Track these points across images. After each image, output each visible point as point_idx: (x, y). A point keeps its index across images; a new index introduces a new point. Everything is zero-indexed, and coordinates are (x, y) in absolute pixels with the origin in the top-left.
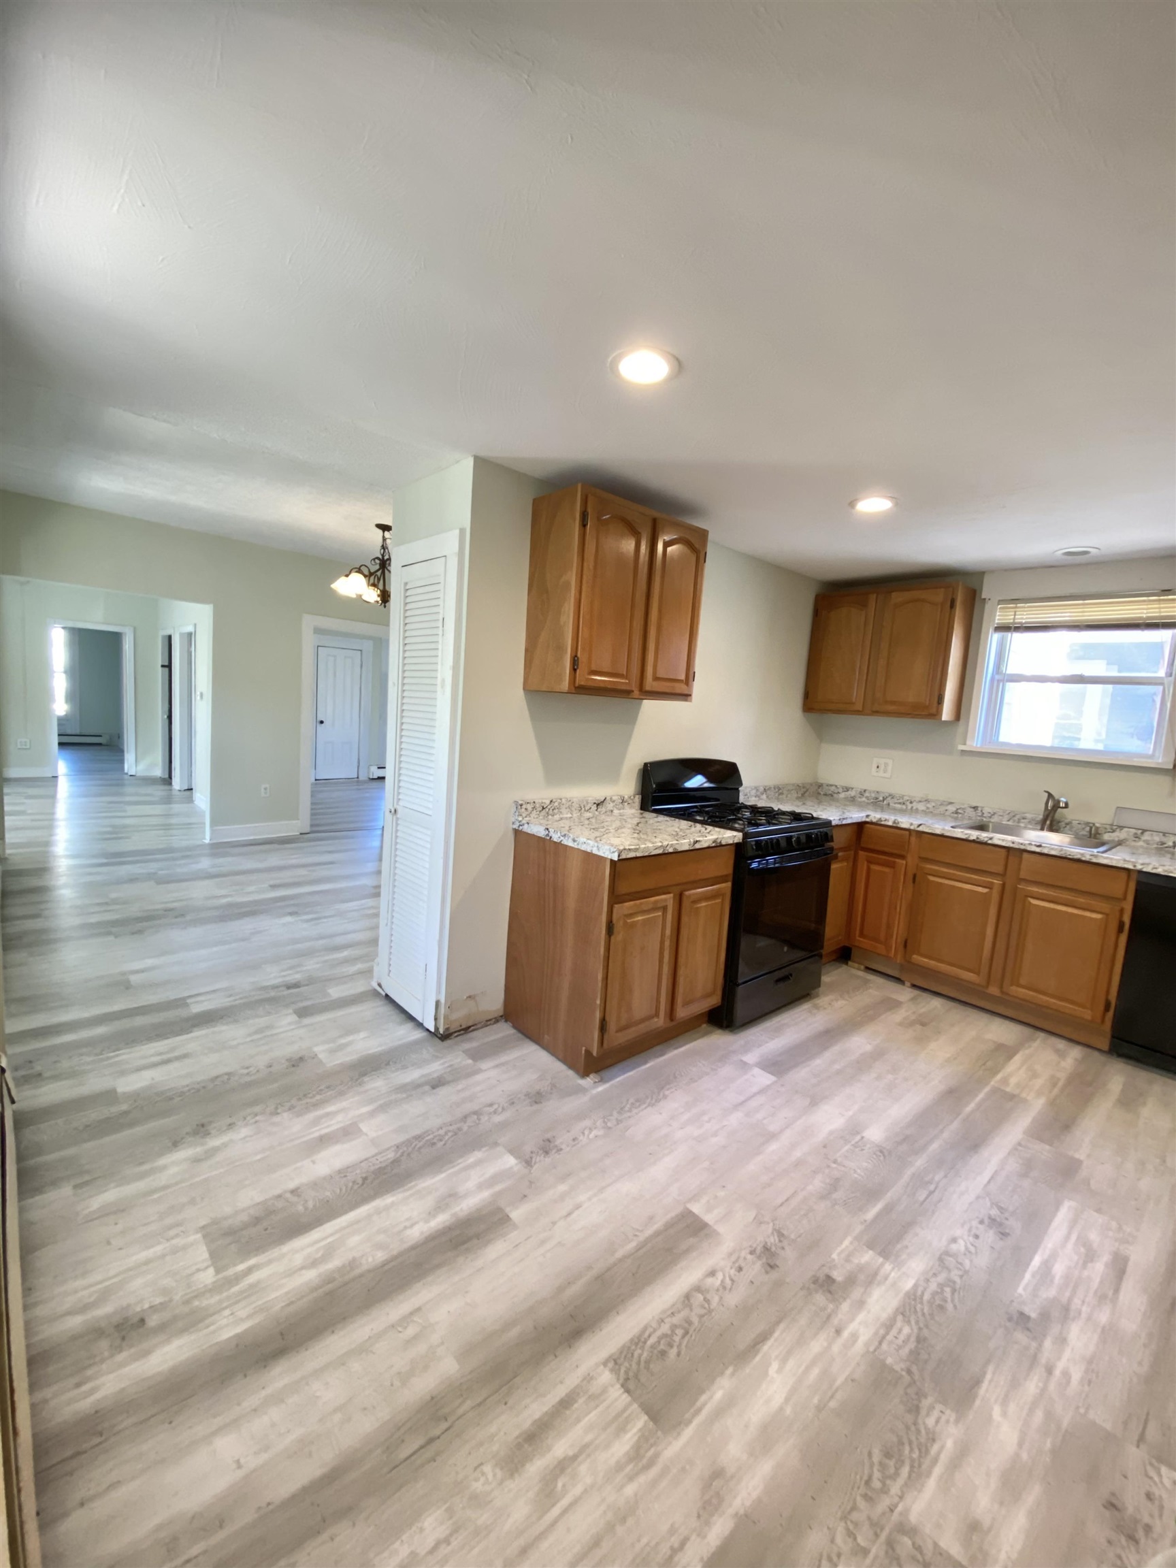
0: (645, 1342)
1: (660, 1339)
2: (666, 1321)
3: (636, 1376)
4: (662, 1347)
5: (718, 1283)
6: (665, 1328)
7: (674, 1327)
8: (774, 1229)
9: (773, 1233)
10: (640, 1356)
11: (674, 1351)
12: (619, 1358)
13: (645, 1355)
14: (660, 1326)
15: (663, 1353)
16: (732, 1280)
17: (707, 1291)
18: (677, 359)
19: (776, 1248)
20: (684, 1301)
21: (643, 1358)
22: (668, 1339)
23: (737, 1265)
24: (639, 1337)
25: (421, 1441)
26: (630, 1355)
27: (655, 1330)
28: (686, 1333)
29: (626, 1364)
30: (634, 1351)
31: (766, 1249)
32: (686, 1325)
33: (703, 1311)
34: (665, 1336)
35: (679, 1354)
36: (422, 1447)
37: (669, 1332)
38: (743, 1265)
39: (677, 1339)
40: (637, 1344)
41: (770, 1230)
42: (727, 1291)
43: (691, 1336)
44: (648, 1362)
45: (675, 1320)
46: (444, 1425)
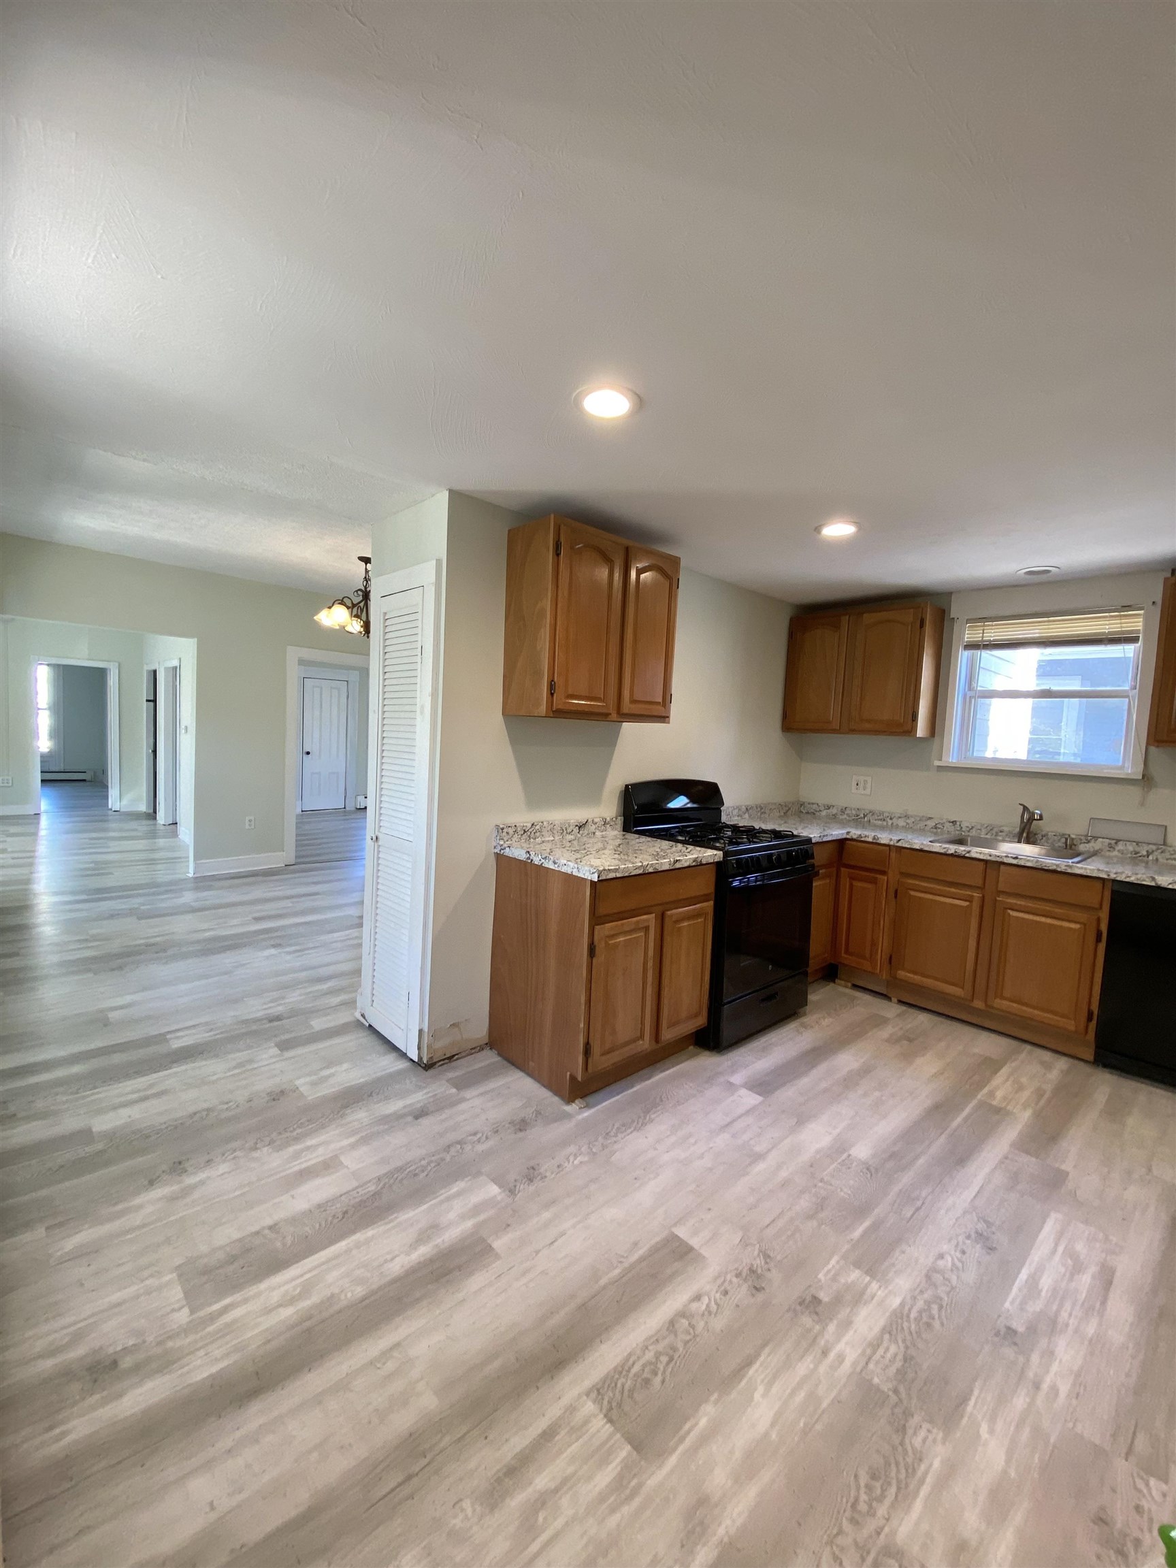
0: (629, 1371)
1: (644, 1366)
2: (650, 1348)
3: (619, 1405)
4: (646, 1375)
5: (704, 1307)
6: (649, 1355)
7: (658, 1355)
8: (760, 1251)
9: (759, 1255)
10: (623, 1386)
11: (659, 1378)
12: (603, 1387)
13: (629, 1382)
14: (644, 1354)
15: (647, 1382)
16: (716, 1303)
17: (692, 1316)
18: (639, 396)
19: (762, 1271)
20: (668, 1329)
21: (627, 1387)
22: (652, 1367)
23: (723, 1288)
24: (623, 1366)
25: (400, 1478)
26: (613, 1385)
27: (639, 1358)
28: (671, 1359)
29: (611, 1394)
30: (618, 1379)
31: (752, 1271)
32: (671, 1352)
33: (688, 1338)
34: (650, 1363)
35: (663, 1382)
36: (400, 1485)
37: (654, 1360)
38: (729, 1288)
39: (661, 1367)
40: (621, 1373)
41: (756, 1253)
42: (713, 1316)
43: (676, 1362)
44: (631, 1391)
45: (660, 1347)
46: (425, 1461)
